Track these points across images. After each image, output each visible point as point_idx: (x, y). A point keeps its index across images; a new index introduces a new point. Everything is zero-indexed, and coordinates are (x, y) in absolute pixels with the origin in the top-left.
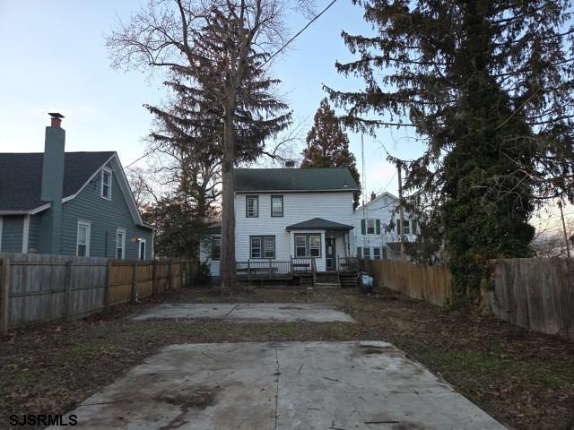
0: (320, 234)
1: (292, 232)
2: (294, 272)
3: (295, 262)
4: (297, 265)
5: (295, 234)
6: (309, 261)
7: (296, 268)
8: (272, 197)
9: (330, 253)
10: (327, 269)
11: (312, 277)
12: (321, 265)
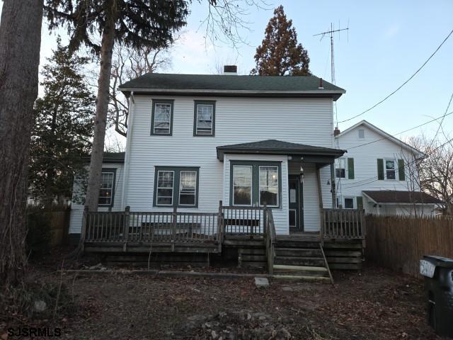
0: (279, 163)
1: (227, 159)
2: (225, 236)
3: (229, 214)
4: (233, 222)
5: (233, 163)
6: (258, 215)
7: (231, 229)
8: (197, 102)
9: (294, 201)
10: (291, 230)
11: (264, 248)
12: (281, 222)
